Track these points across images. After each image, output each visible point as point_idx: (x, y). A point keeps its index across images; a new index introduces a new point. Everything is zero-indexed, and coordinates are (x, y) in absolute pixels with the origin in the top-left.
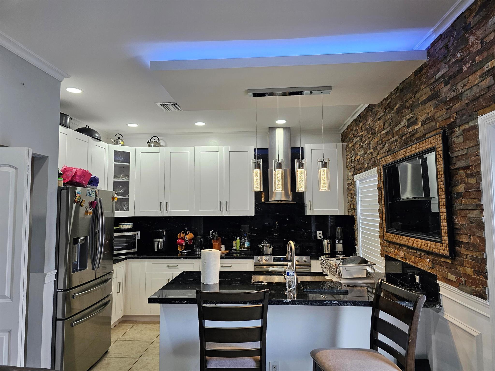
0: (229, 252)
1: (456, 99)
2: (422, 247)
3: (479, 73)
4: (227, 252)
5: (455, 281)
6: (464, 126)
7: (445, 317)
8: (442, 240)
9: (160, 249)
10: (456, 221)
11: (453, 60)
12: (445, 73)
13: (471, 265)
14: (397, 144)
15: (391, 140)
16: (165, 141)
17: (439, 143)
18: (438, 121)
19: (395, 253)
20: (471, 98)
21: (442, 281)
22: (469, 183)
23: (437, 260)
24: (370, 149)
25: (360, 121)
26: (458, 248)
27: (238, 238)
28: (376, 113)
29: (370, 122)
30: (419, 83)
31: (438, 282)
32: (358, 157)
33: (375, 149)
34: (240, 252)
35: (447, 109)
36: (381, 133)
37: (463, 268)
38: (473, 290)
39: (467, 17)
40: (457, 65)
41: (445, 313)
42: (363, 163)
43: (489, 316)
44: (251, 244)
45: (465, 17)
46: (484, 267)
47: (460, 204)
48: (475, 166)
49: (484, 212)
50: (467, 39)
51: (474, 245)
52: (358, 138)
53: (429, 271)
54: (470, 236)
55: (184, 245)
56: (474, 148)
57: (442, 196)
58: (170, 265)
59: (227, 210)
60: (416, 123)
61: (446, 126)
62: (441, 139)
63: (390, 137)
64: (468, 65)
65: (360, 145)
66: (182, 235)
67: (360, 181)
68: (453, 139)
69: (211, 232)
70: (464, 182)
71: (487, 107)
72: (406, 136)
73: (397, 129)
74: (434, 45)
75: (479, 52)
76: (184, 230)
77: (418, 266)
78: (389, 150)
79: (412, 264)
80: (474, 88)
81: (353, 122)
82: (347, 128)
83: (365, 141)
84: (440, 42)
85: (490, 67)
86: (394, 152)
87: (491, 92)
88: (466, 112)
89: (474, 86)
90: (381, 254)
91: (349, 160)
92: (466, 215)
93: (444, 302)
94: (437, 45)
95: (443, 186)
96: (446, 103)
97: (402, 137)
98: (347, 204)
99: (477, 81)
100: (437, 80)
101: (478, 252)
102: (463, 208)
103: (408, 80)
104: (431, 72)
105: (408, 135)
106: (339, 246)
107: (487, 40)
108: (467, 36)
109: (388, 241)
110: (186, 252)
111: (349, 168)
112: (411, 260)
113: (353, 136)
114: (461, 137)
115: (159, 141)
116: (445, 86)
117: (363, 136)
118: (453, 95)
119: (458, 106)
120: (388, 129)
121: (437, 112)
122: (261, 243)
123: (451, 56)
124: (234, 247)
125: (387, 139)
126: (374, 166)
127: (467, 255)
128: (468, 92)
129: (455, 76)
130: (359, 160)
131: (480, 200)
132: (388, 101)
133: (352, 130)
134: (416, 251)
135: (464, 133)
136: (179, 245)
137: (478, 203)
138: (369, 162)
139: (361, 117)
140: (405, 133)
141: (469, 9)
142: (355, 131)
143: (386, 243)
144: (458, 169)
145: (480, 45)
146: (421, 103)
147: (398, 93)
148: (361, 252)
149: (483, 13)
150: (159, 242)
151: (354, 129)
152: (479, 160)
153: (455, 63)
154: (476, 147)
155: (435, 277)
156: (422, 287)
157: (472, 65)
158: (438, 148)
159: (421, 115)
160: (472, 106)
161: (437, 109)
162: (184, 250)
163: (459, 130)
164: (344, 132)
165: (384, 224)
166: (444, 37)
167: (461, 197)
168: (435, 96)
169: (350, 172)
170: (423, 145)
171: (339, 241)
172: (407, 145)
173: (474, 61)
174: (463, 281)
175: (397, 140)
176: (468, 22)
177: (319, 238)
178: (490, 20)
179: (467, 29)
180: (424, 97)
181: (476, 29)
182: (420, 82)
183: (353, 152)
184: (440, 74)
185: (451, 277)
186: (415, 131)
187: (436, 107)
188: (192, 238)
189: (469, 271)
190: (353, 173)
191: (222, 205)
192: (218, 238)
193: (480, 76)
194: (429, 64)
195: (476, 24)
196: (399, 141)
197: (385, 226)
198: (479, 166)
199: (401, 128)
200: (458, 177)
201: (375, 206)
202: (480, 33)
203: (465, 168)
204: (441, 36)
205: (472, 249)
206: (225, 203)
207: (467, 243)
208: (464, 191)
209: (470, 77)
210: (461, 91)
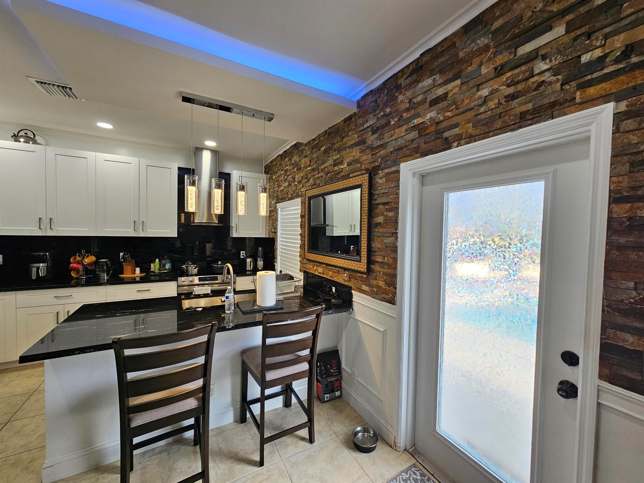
0: (146, 274)
1: (383, 146)
2: (341, 265)
3: (405, 127)
4: (143, 275)
5: (369, 291)
6: (387, 170)
7: (356, 318)
8: (361, 260)
9: (42, 277)
10: (373, 245)
11: (382, 114)
12: (374, 124)
13: (383, 279)
14: (322, 180)
15: (316, 176)
16: (45, 139)
17: (365, 181)
18: (363, 164)
19: (314, 269)
20: (397, 147)
21: (356, 291)
22: (388, 216)
23: (353, 275)
24: (294, 181)
25: (285, 157)
26: (373, 266)
27: (157, 260)
28: (302, 151)
29: (295, 158)
30: (347, 130)
31: (353, 292)
32: (282, 188)
33: (299, 182)
34: (160, 275)
35: (373, 155)
36: (307, 169)
37: (376, 281)
38: (383, 297)
39: (398, 78)
40: (385, 118)
41: (356, 315)
42: (287, 193)
43: (395, 316)
44: (173, 266)
45: (397, 78)
46: (395, 280)
47: (378, 231)
48: (394, 203)
49: (399, 239)
50: (397, 97)
51: (387, 264)
52: (283, 172)
53: (345, 284)
54: (384, 257)
55: (81, 269)
56: (395, 188)
57: (364, 225)
58: (59, 296)
59: (143, 230)
60: (341, 163)
61: (370, 168)
62: (367, 178)
63: (316, 173)
64: (396, 119)
65: (284, 177)
66: (78, 258)
67: (281, 209)
68: (376, 180)
69: (121, 254)
70: (384, 215)
71: (409, 156)
72: (331, 174)
73: (323, 166)
74: (365, 98)
75: (407, 110)
76: (80, 253)
77: (336, 279)
78: (314, 184)
79: (329, 278)
80: (399, 139)
81: (278, 156)
82: (271, 162)
83: (290, 175)
84: (370, 96)
85: (416, 123)
86: (319, 186)
87: (415, 144)
88: (390, 159)
89: (399, 138)
90: (300, 270)
91: (272, 190)
92: (383, 241)
93: (355, 306)
94: (367, 99)
95: (366, 217)
96: (372, 149)
97: (326, 174)
98: (268, 228)
99: (403, 133)
100: (365, 129)
101: (390, 270)
102: (381, 235)
103: (337, 125)
104: (360, 121)
105: (333, 173)
106: (260, 263)
107: (415, 100)
108: (396, 95)
109: (307, 260)
110: (84, 278)
111: (272, 197)
112: (328, 275)
113: (277, 169)
114: (384, 179)
115: (34, 136)
116: (372, 134)
117: (288, 170)
118: (379, 143)
119: (383, 152)
120: (314, 166)
121: (363, 156)
122: (184, 264)
123: (381, 110)
124: (151, 269)
125: (312, 174)
126: (298, 196)
127: (380, 271)
128: (393, 142)
129: (383, 127)
130: (282, 191)
131: (396, 229)
132: (316, 142)
133: (277, 164)
134: (334, 268)
135: (386, 175)
136: (73, 270)
137: (394, 231)
138: (293, 193)
139: (287, 154)
140: (331, 171)
141: (402, 72)
142: (280, 165)
143: (305, 261)
144: (378, 204)
145: (408, 104)
146: (348, 147)
147: (326, 136)
148: (279, 268)
149: (415, 76)
150: (38, 268)
151: (279, 163)
152: (398, 198)
153: (383, 116)
154: (396, 187)
155: (350, 288)
156: (337, 296)
157: (399, 119)
158: (364, 185)
159: (347, 158)
160: (396, 154)
161: (363, 154)
162: (81, 275)
163: (382, 172)
164: (267, 165)
165: (306, 246)
166: (375, 93)
167: (379, 227)
168: (362, 142)
169: (273, 200)
170: (350, 182)
171: (260, 259)
172: (332, 181)
173: (402, 116)
174: (376, 291)
175: (322, 177)
176: (399, 83)
177: (242, 257)
178: (420, 84)
179: (398, 88)
180: (351, 142)
181: (406, 90)
182: (349, 129)
183: (277, 183)
184: (368, 124)
185: (364, 287)
186: (341, 170)
187: (362, 151)
188: (94, 261)
189: (381, 283)
190: (276, 202)
191: (137, 224)
192: (132, 260)
193: (406, 130)
194: (359, 114)
195: (407, 86)
196: (324, 177)
197: (306, 248)
198: (398, 203)
199: (327, 167)
200: (378, 211)
201: (297, 231)
202: (409, 94)
203: (385, 204)
204: (372, 91)
205: (386, 267)
206: (141, 222)
207: (381, 262)
208: (382, 222)
209: (396, 130)
210: (387, 140)
